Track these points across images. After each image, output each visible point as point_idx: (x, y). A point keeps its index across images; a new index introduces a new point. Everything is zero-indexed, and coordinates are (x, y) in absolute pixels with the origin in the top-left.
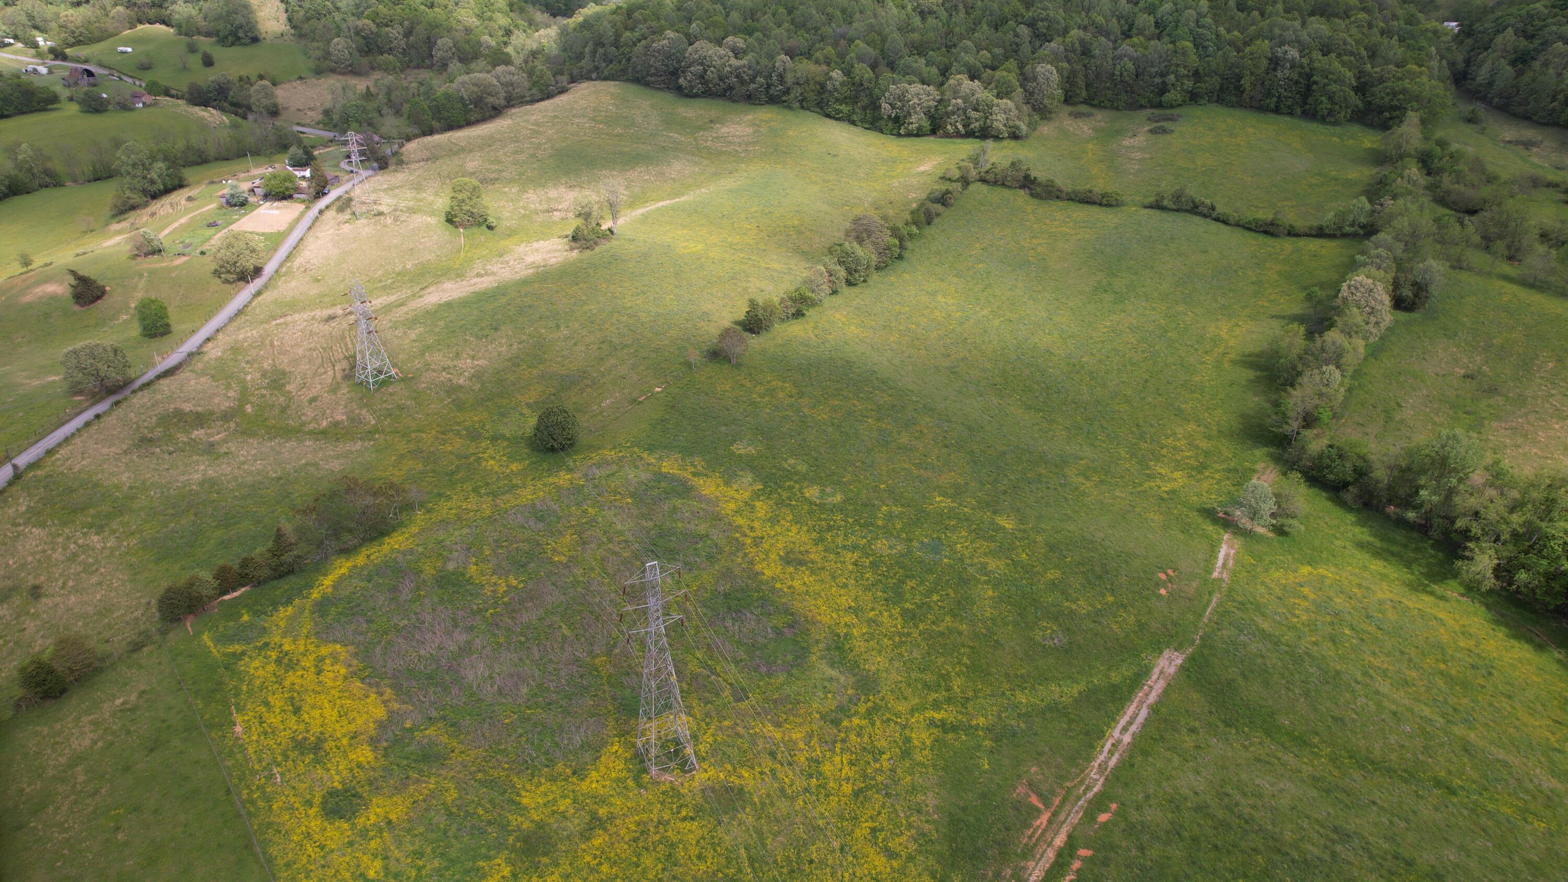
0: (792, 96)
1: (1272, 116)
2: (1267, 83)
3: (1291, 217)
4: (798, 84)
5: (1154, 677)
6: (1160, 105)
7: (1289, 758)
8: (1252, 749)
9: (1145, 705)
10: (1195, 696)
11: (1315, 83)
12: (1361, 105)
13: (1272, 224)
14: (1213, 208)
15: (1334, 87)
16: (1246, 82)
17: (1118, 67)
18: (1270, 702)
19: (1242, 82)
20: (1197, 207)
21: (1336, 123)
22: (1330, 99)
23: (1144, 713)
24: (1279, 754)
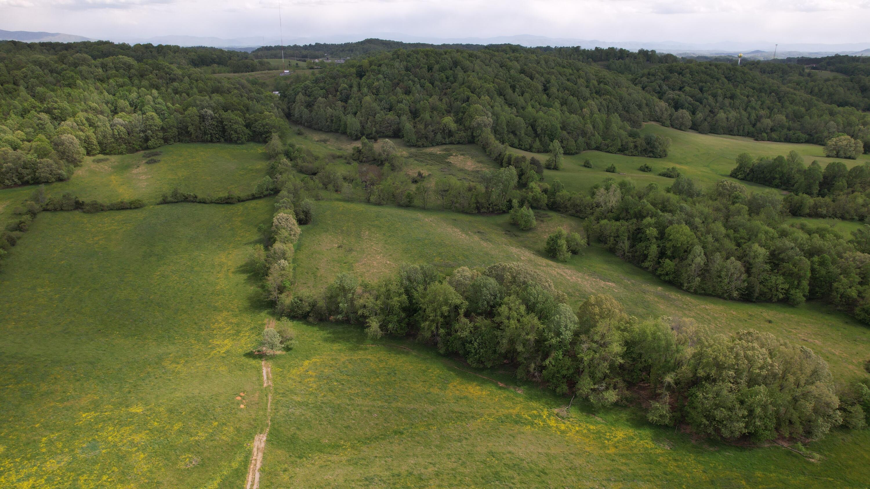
1: (210, 144)
2: (202, 128)
3: (237, 193)
5: (255, 454)
6: (147, 148)
7: (334, 458)
8: (317, 463)
9: (256, 471)
10: (279, 452)
11: (226, 125)
12: (251, 133)
13: (229, 198)
14: (196, 197)
15: (235, 126)
16: (191, 129)
17: (116, 131)
18: (316, 435)
19: (189, 129)
20: (187, 198)
21: (242, 143)
22: (236, 132)
23: (257, 475)
24: (329, 459)
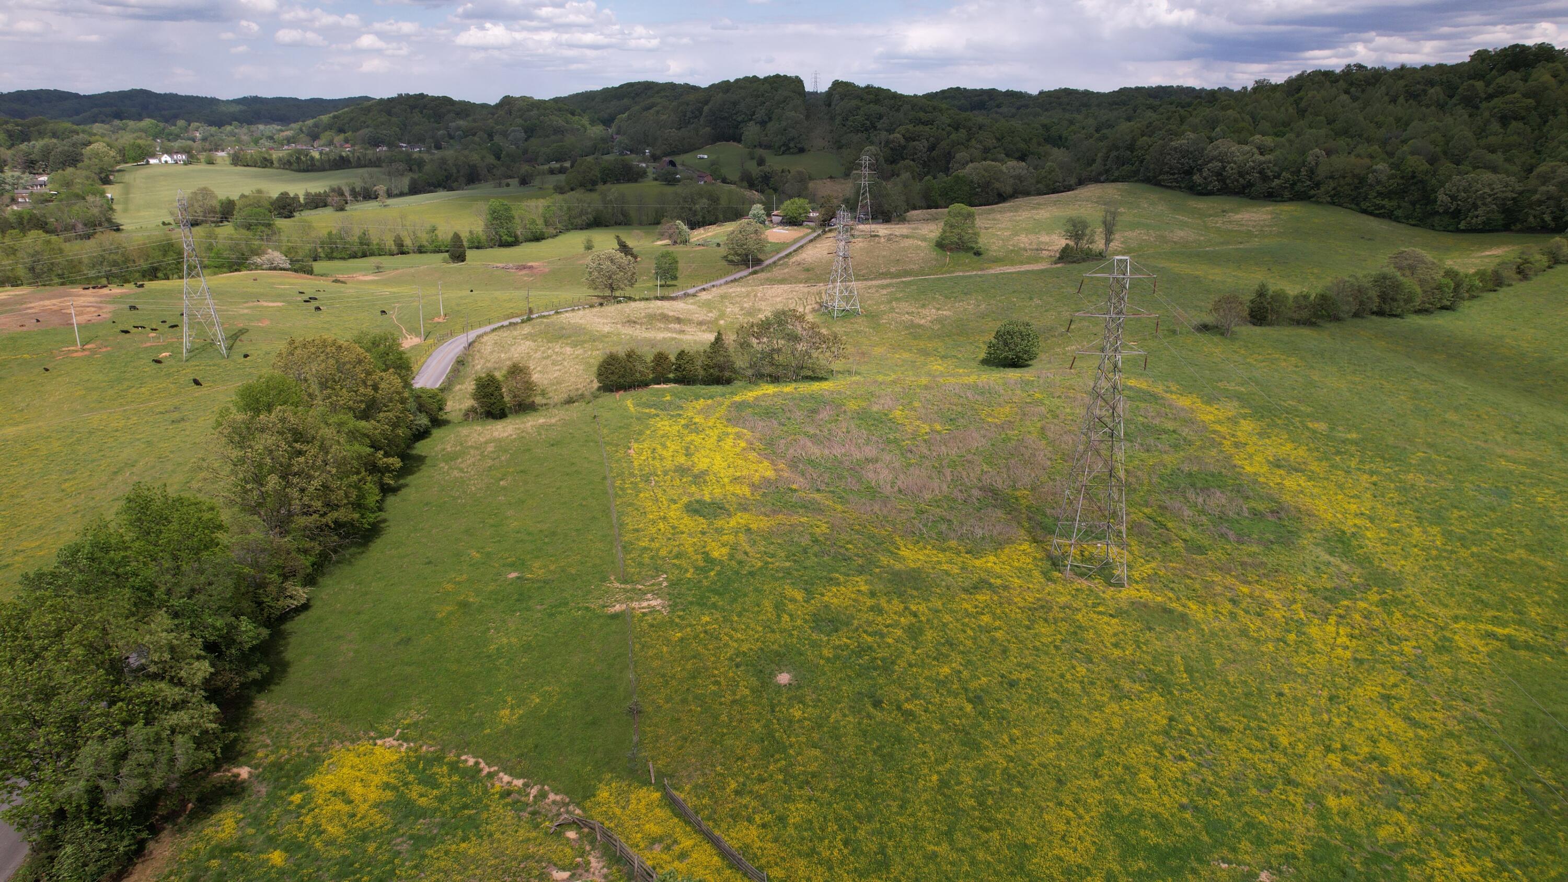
0: (1322, 189)
4: (1332, 177)
